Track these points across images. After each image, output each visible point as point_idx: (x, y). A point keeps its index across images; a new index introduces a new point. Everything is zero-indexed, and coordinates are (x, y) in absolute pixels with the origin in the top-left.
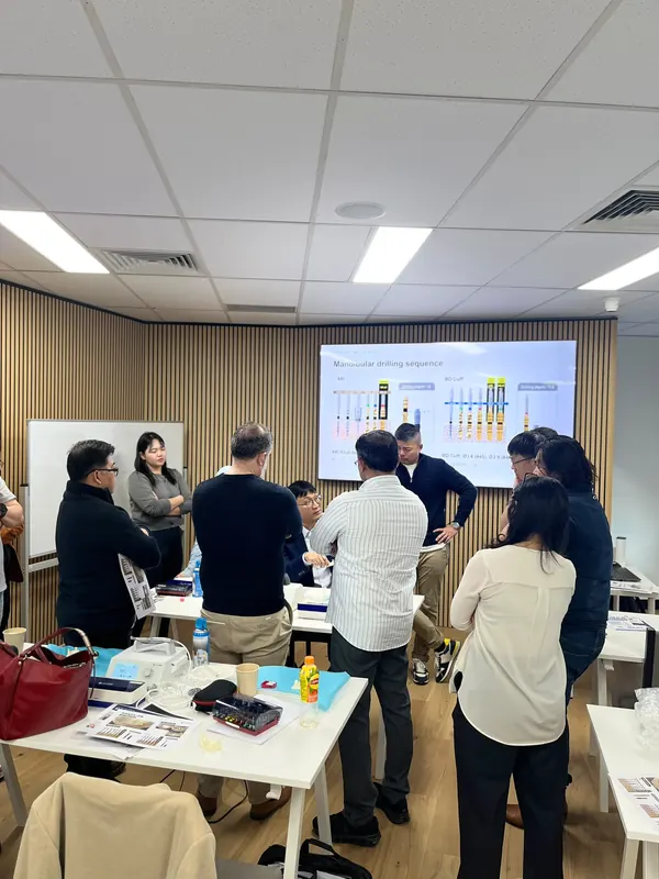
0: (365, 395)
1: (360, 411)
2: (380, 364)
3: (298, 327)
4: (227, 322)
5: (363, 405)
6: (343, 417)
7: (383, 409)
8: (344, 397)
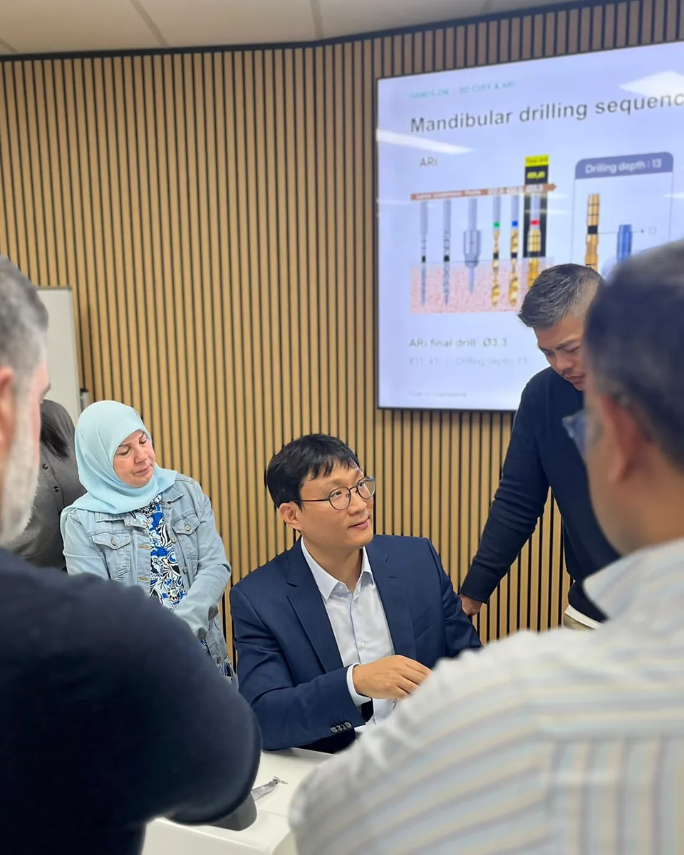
0: (489, 199)
1: (474, 238)
2: (529, 113)
3: (323, 43)
4: (155, 44)
5: (485, 225)
6: (436, 256)
7: (534, 230)
8: (436, 206)
